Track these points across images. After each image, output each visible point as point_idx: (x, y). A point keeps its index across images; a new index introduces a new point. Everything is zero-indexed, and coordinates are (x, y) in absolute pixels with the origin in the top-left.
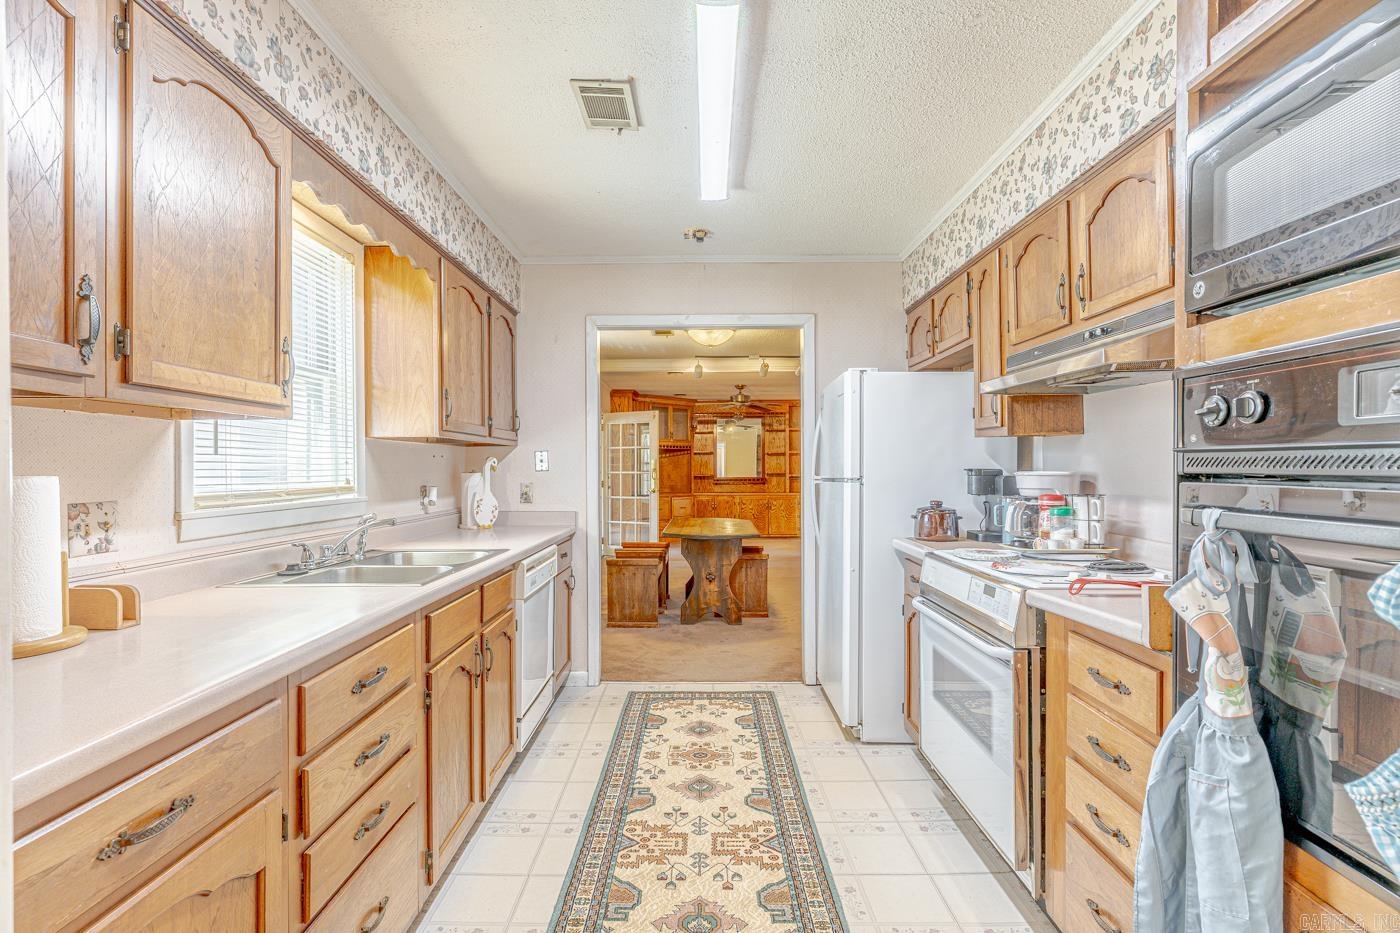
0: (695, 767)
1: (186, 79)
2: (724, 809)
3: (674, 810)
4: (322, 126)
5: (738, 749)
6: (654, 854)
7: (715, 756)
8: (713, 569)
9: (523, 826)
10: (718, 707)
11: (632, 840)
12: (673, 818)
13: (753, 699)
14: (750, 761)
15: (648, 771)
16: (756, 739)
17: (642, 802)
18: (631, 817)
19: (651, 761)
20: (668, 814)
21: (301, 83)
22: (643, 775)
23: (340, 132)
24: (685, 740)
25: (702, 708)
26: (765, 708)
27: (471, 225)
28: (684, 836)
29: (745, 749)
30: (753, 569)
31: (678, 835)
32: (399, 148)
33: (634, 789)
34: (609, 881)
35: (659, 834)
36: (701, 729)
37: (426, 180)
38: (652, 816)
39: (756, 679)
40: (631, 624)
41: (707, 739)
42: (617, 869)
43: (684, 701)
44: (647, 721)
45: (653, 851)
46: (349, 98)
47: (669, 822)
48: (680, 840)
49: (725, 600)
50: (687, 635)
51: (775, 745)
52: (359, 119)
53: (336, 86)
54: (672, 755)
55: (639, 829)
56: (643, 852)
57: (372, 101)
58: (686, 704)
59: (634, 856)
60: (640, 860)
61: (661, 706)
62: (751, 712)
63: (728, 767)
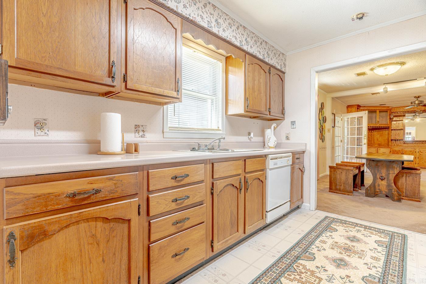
0: (342, 253)
1: (144, 8)
2: (348, 276)
3: (322, 266)
4: (192, 15)
5: (370, 254)
6: (302, 280)
7: (355, 252)
8: (384, 175)
9: (259, 248)
10: (368, 233)
11: (296, 270)
12: (319, 270)
13: (392, 236)
14: (375, 261)
15: (318, 247)
16: (384, 253)
17: (308, 258)
18: (300, 261)
19: (321, 244)
20: (318, 267)
21: (184, 3)
22: (315, 248)
23: (199, 16)
24: (342, 241)
25: (358, 231)
26: (398, 241)
27: (260, 42)
28: (320, 279)
29: (374, 255)
30: (411, 177)
31: (317, 277)
32: (225, 19)
33: (307, 251)
34: (277, 281)
35: (309, 273)
36: (353, 239)
37: (238, 28)
38: (310, 265)
39: (398, 227)
40: (340, 192)
41: (354, 244)
42: (283, 278)
43: (351, 226)
44: (328, 228)
45: (302, 278)
46: (204, 6)
47: (316, 270)
48: (318, 280)
49: (391, 190)
50: (366, 201)
51: (395, 259)
52: (208, 11)
53: (198, 3)
54: (333, 245)
55: (301, 267)
56: (298, 277)
57: (213, 5)
58: (350, 227)
59: (292, 277)
60: (295, 279)
61: (338, 225)
62: (388, 240)
63: (360, 260)
